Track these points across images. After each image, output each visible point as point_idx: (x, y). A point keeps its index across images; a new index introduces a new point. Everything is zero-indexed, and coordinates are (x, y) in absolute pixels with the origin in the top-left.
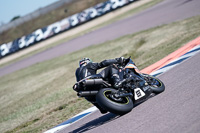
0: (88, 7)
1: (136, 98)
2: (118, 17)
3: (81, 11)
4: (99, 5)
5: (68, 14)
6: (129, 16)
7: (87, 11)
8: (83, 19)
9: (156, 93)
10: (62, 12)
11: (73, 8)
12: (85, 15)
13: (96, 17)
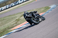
0: (12, 3)
1: (40, 21)
2: (19, 7)
3: (10, 4)
4: (15, 2)
5: (6, 5)
6: (22, 6)
7: (11, 4)
8: (10, 6)
9: (43, 20)
10: (4, 4)
11: (7, 3)
12: (11, 5)
13: (14, 6)
